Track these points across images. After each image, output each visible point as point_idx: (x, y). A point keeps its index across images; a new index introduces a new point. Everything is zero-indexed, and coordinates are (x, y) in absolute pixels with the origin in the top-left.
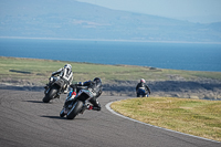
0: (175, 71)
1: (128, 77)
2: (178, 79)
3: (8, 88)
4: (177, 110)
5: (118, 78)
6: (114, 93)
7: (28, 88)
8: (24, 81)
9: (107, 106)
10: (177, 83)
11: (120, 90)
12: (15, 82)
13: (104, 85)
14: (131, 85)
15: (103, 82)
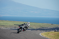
5: (43, 27)
9: (40, 34)
11: (43, 30)
12: (15, 28)
13: (39, 29)
14: (46, 29)
15: (39, 27)
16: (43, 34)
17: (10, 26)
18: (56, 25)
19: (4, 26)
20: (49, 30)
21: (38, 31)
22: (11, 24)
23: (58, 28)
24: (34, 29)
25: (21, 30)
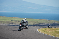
0: (55, 21)
1: (43, 22)
2: (56, 23)
3: (11, 25)
4: (56, 31)
5: (40, 23)
6: (39, 27)
7: (16, 25)
8: (15, 23)
9: (37, 30)
10: (56, 24)
11: (41, 26)
12: (12, 24)
13: (36, 25)
14: (44, 25)
15: (36, 24)
16: (40, 30)
17: (7, 22)
18: (53, 21)
19: (1, 22)
20: (46, 26)
21: (35, 27)
22: (8, 20)
23: (55, 24)
24: (31, 25)
25: (23, 28)
